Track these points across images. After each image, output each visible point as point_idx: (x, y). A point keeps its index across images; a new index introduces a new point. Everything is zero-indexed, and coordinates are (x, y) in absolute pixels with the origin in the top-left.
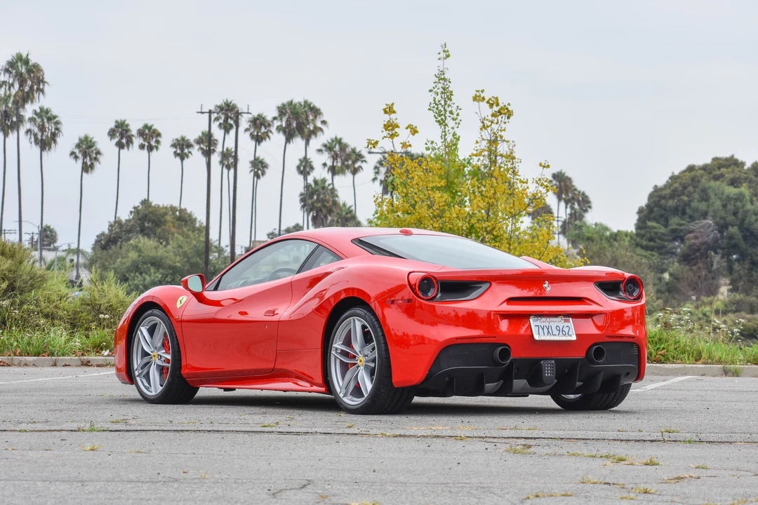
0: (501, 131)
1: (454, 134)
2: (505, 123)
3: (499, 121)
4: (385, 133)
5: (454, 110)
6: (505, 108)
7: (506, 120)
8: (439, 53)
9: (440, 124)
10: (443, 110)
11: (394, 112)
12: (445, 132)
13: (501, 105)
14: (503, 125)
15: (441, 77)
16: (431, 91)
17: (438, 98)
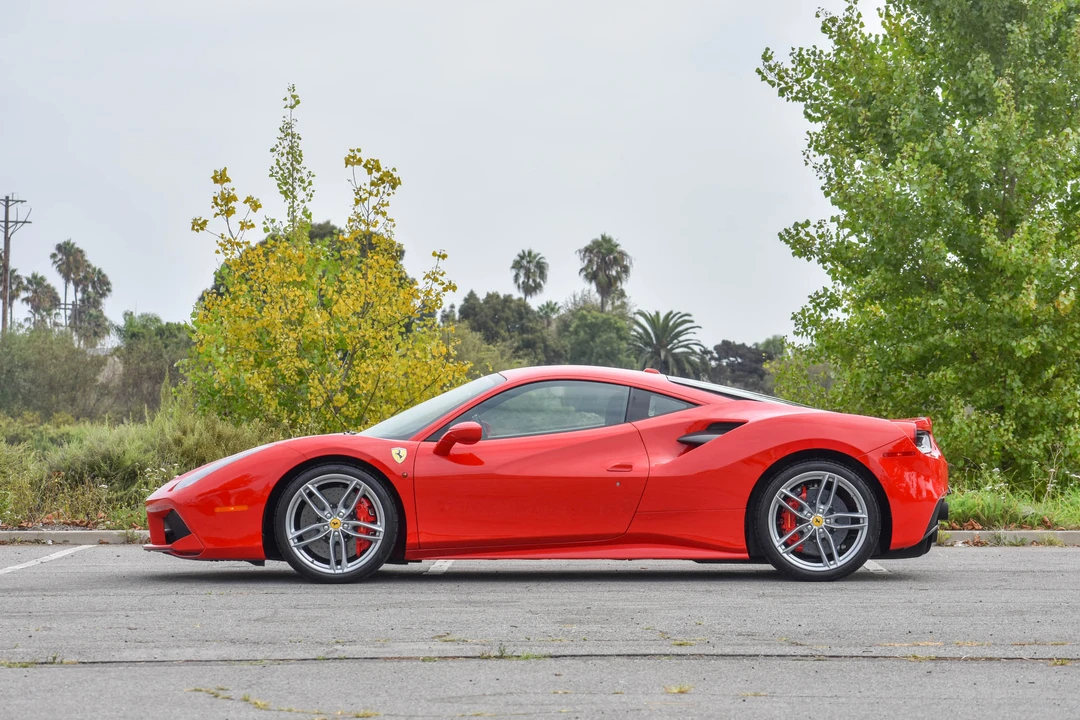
0: (383, 205)
1: (305, 212)
2: (389, 195)
3: (381, 192)
4: (217, 210)
5: (305, 177)
6: (388, 174)
7: (391, 191)
8: (285, 99)
9: (287, 196)
10: (290, 176)
11: (228, 180)
12: (292, 207)
13: (383, 169)
14: (385, 197)
15: (287, 130)
16: (272, 150)
17: (283, 160)
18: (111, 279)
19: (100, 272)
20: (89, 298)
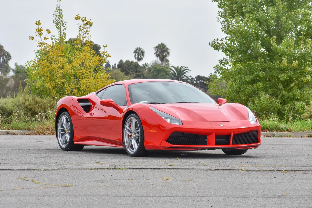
0: (88, 31)
1: (64, 33)
2: (89, 28)
3: (87, 27)
4: (37, 33)
5: (64, 23)
6: (88, 22)
9: (58, 29)
10: (59, 23)
11: (40, 24)
12: (60, 32)
13: (87, 20)
14: (88, 29)
15: (58, 9)
16: (53, 15)
17: (57, 18)
18: (11, 55)
19: (8, 53)
20: (5, 60)
